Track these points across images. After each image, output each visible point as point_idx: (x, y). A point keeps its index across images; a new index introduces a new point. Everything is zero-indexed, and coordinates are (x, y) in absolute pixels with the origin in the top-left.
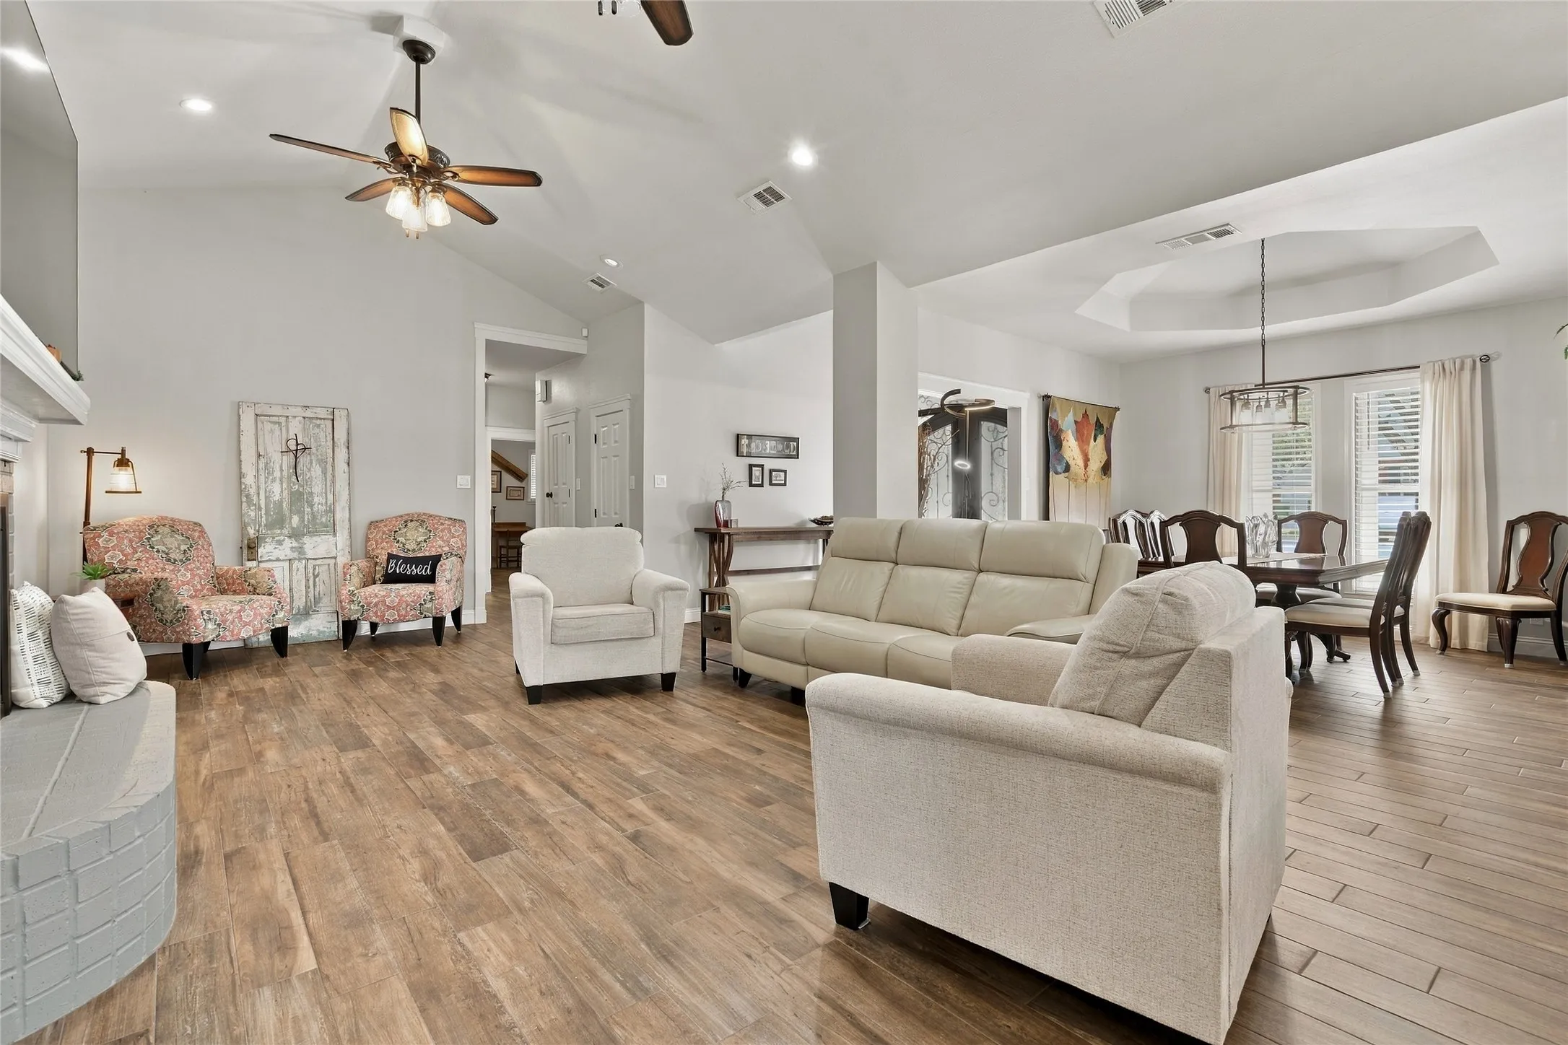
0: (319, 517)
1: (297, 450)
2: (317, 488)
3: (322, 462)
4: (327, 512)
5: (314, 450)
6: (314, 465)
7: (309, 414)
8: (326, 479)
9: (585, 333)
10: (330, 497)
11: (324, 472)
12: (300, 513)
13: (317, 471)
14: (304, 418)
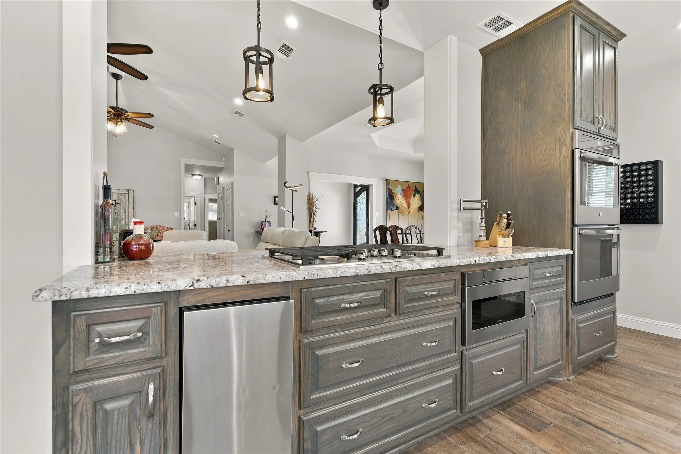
0: (123, 227)
1: (115, 204)
2: (123, 216)
3: (125, 208)
4: (126, 225)
5: (121, 204)
6: (121, 209)
7: (120, 192)
8: (126, 214)
9: (224, 160)
10: (127, 220)
11: (125, 212)
12: (117, 226)
13: (122, 210)
14: (118, 193)
